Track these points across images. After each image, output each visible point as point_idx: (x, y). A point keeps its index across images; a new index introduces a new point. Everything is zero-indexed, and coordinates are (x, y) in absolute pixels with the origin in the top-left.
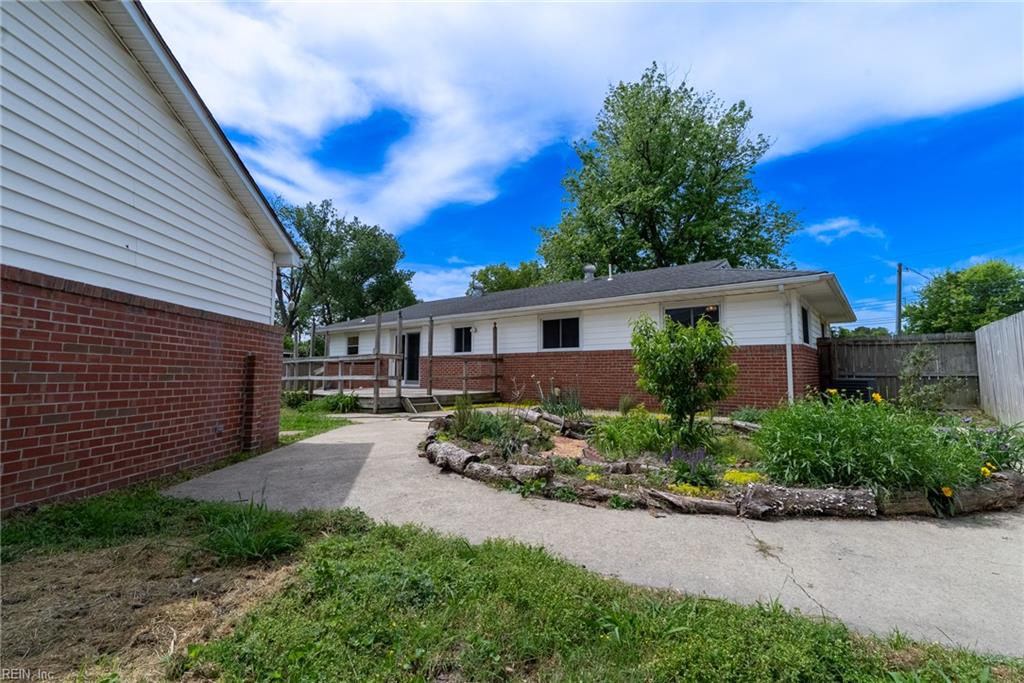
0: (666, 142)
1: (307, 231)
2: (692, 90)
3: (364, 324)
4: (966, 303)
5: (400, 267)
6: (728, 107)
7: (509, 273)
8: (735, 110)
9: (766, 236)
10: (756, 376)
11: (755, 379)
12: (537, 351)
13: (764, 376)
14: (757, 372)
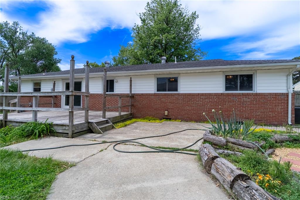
1: (5, 34)
3: (44, 75)
8: (193, 14)
10: (272, 107)
11: (272, 108)
12: (153, 93)
13: (276, 107)
14: (273, 105)
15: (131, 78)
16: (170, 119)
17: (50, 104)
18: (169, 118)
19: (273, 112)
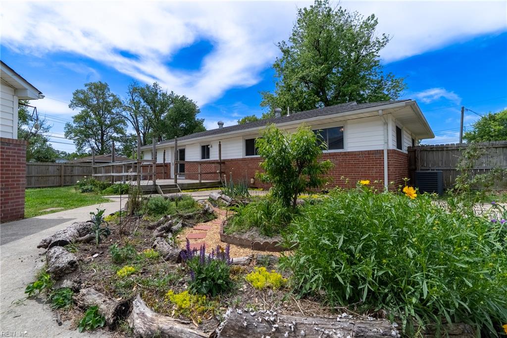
0: (329, 40)
1: (147, 99)
2: (345, 11)
4: (499, 130)
5: (198, 117)
6: (365, 19)
7: (257, 120)
8: (369, 20)
9: (386, 93)
10: (365, 170)
11: (365, 172)
12: (242, 157)
13: (370, 170)
14: (366, 168)
15: (220, 142)
16: (257, 188)
17: (160, 173)
18: (256, 186)
19: (366, 177)
